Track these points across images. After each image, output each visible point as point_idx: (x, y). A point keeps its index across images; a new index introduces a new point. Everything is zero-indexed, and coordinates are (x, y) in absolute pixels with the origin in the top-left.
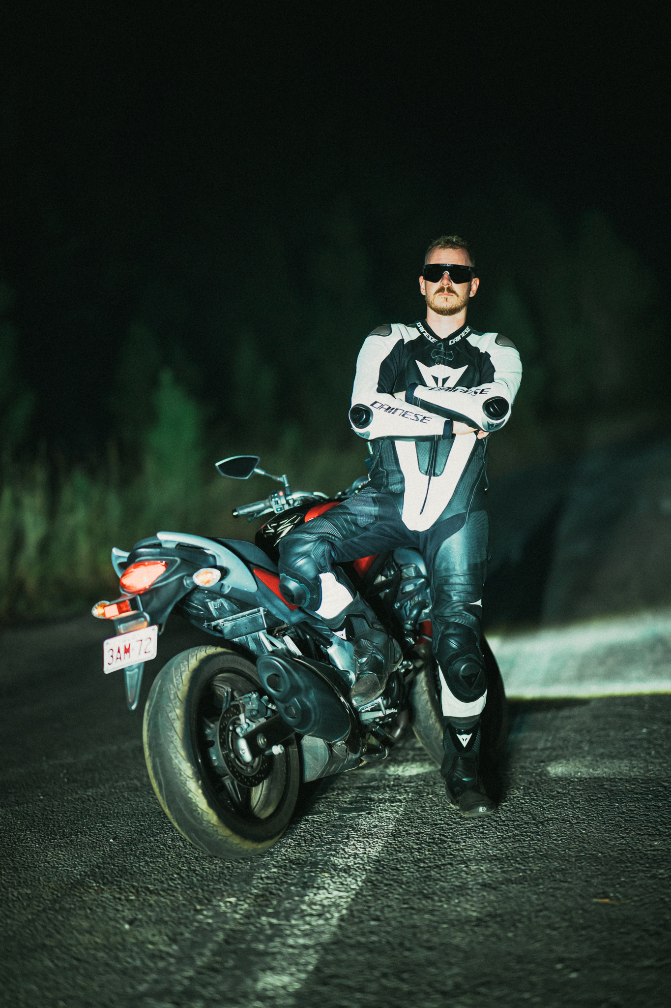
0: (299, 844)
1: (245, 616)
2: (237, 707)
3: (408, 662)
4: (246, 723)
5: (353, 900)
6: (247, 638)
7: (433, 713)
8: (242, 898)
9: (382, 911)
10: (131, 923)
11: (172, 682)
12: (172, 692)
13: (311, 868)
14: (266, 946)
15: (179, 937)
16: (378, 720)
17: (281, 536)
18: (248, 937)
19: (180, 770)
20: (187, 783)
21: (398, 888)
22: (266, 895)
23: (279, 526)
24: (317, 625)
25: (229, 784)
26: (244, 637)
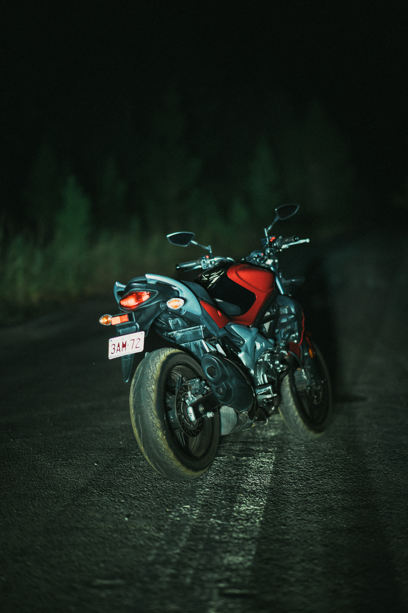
0: (217, 475)
1: (191, 330)
2: (186, 387)
3: (283, 366)
4: (192, 397)
5: (264, 511)
6: (190, 344)
7: (292, 399)
8: (193, 506)
9: (286, 520)
10: (128, 516)
11: (150, 368)
12: (150, 375)
13: (230, 490)
14: (220, 537)
15: (162, 528)
16: (265, 400)
17: (212, 283)
18: (207, 531)
19: (153, 423)
20: (157, 431)
21: (290, 506)
22: (208, 505)
23: (210, 276)
24: (233, 338)
25: (178, 434)
26: (189, 343)
